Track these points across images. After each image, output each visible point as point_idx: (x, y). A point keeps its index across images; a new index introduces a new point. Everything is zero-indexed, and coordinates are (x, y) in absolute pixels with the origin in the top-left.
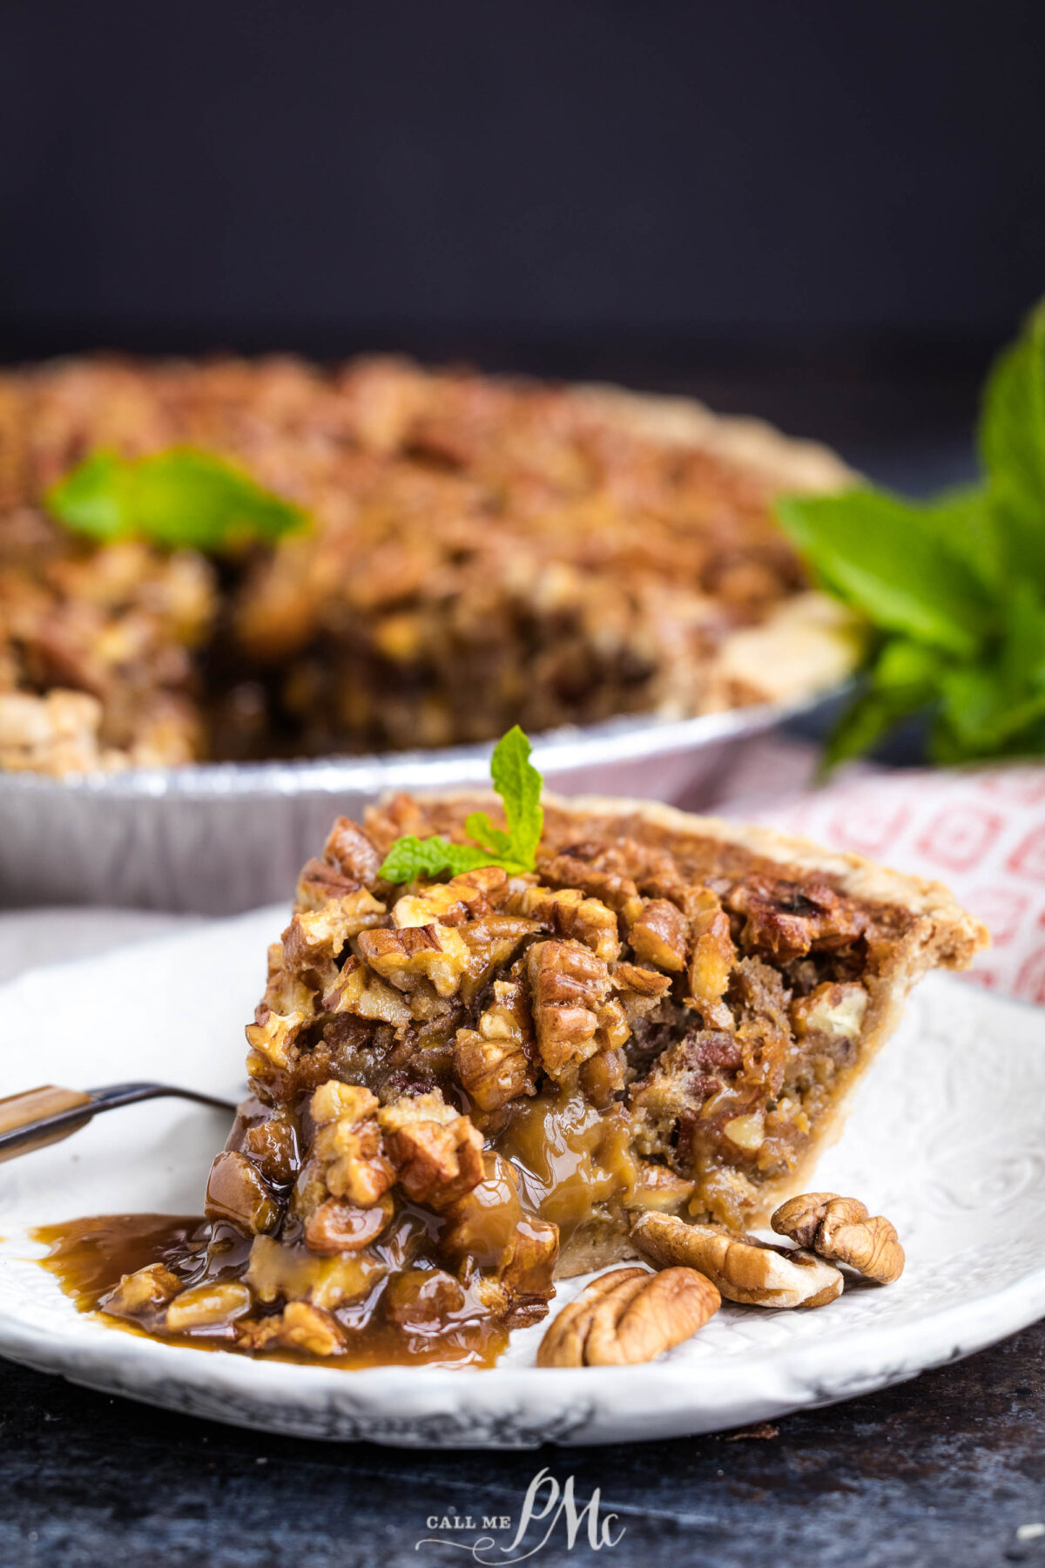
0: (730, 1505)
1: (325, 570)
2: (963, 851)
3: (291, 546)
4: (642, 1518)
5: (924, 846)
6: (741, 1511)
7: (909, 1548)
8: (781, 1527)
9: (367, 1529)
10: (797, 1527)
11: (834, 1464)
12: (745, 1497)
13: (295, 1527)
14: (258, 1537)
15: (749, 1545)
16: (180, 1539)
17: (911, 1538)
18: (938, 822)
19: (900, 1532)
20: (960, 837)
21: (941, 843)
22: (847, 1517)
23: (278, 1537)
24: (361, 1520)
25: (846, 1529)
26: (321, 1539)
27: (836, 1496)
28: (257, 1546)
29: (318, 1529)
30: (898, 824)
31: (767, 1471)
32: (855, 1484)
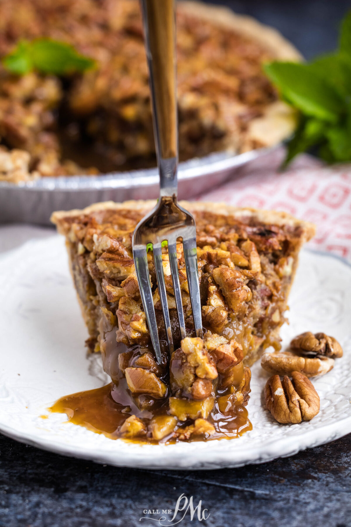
0: (273, 486)
1: (101, 83)
2: (335, 201)
3: (89, 74)
4: (242, 491)
5: (322, 199)
6: (277, 488)
7: (338, 505)
8: (291, 495)
9: (145, 497)
10: (297, 496)
11: (308, 466)
12: (278, 481)
13: (119, 497)
14: (107, 501)
15: (281, 504)
16: (80, 502)
17: (338, 500)
18: (326, 190)
19: (334, 498)
20: (334, 195)
21: (327, 197)
22: (314, 491)
23: (114, 501)
24: (143, 493)
25: (315, 496)
26: (130, 502)
27: (310, 481)
28: (107, 506)
29: (127, 497)
30: (312, 190)
31: (284, 470)
32: (316, 475)
